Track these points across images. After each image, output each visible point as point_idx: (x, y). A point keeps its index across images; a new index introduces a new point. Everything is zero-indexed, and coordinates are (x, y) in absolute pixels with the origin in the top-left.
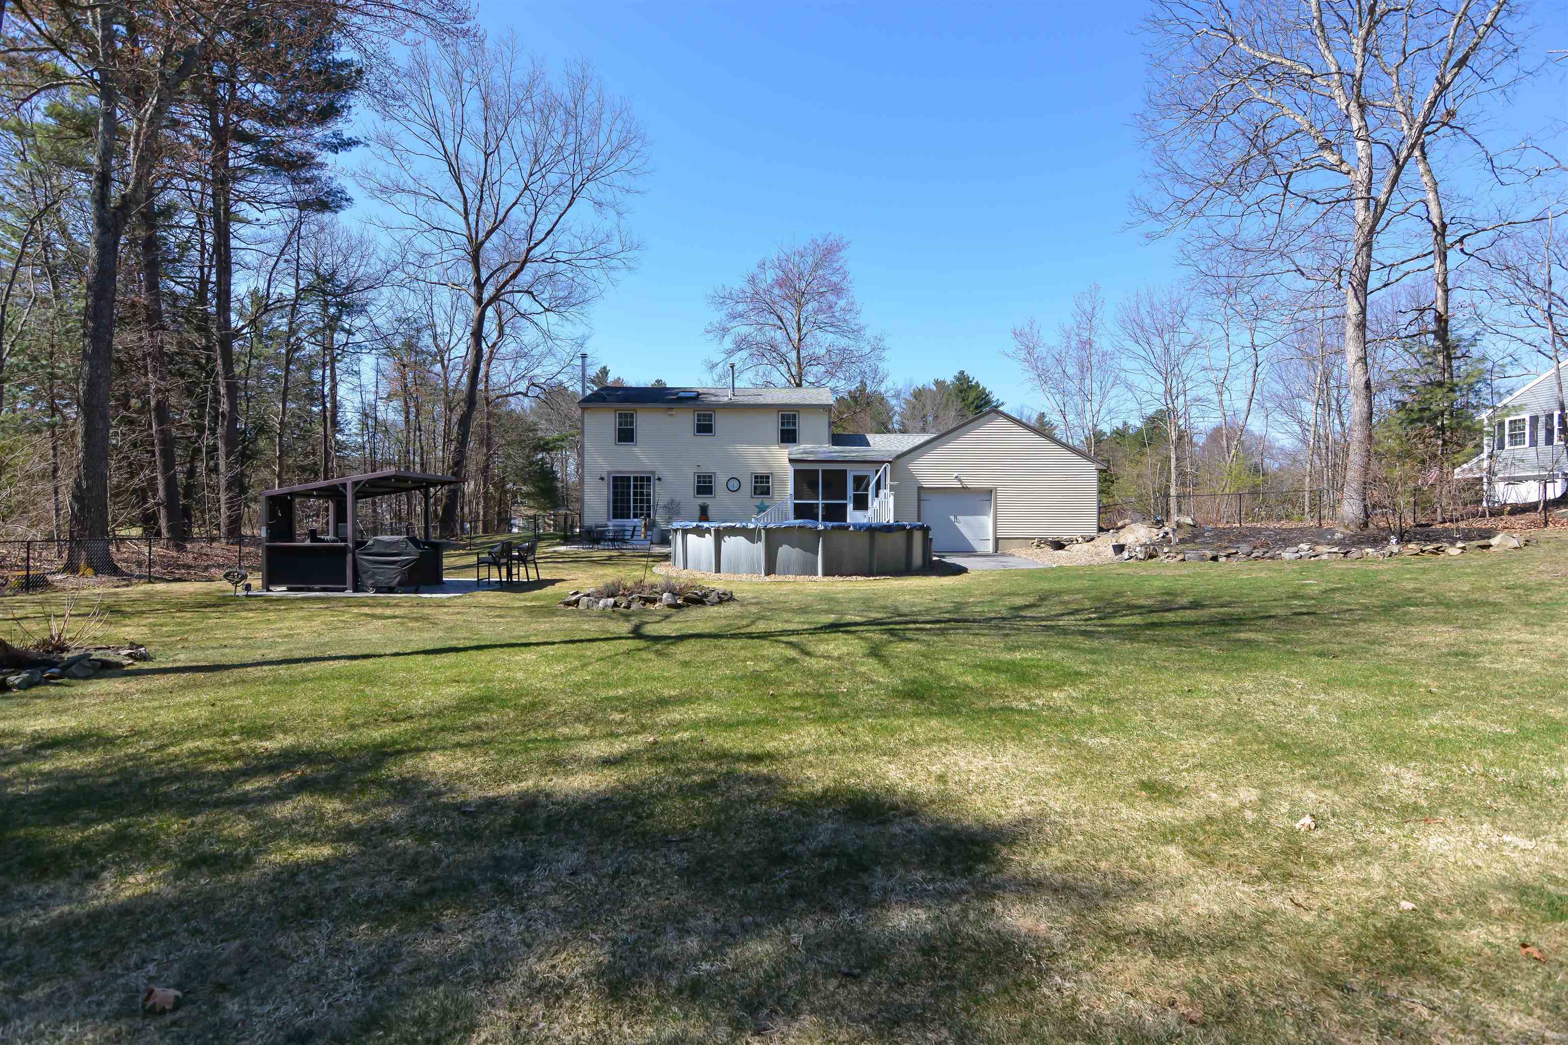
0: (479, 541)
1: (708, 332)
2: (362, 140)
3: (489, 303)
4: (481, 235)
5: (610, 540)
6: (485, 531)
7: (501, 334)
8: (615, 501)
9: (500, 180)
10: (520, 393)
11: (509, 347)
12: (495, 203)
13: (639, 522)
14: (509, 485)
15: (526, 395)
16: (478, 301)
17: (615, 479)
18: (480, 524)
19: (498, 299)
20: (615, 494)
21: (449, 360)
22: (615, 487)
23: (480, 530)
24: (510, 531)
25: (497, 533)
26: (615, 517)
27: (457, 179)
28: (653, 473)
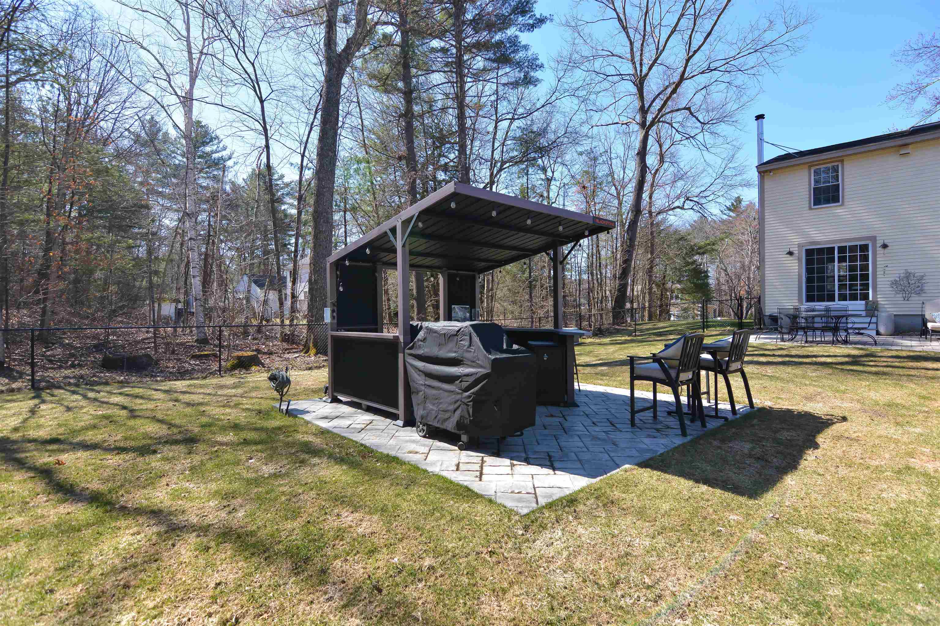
0: (645, 327)
1: (893, 98)
2: (548, 16)
3: (652, 124)
4: (645, 70)
5: (803, 328)
6: (650, 318)
7: (662, 161)
8: (809, 280)
9: (660, 24)
10: (678, 207)
11: (668, 170)
12: (656, 41)
13: (858, 305)
14: (669, 285)
15: (682, 208)
16: (643, 125)
17: (809, 252)
18: (646, 314)
19: (659, 121)
20: (809, 271)
21: (623, 196)
22: (809, 262)
23: (646, 318)
24: (669, 319)
25: (660, 321)
26: (810, 299)
27: (625, 28)
28: (874, 239)
